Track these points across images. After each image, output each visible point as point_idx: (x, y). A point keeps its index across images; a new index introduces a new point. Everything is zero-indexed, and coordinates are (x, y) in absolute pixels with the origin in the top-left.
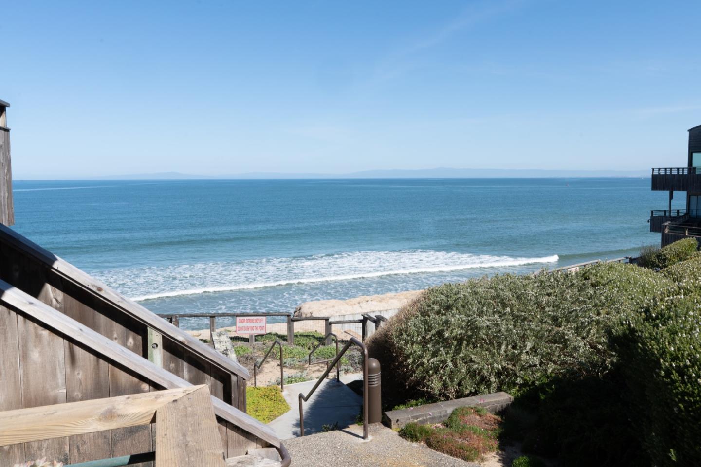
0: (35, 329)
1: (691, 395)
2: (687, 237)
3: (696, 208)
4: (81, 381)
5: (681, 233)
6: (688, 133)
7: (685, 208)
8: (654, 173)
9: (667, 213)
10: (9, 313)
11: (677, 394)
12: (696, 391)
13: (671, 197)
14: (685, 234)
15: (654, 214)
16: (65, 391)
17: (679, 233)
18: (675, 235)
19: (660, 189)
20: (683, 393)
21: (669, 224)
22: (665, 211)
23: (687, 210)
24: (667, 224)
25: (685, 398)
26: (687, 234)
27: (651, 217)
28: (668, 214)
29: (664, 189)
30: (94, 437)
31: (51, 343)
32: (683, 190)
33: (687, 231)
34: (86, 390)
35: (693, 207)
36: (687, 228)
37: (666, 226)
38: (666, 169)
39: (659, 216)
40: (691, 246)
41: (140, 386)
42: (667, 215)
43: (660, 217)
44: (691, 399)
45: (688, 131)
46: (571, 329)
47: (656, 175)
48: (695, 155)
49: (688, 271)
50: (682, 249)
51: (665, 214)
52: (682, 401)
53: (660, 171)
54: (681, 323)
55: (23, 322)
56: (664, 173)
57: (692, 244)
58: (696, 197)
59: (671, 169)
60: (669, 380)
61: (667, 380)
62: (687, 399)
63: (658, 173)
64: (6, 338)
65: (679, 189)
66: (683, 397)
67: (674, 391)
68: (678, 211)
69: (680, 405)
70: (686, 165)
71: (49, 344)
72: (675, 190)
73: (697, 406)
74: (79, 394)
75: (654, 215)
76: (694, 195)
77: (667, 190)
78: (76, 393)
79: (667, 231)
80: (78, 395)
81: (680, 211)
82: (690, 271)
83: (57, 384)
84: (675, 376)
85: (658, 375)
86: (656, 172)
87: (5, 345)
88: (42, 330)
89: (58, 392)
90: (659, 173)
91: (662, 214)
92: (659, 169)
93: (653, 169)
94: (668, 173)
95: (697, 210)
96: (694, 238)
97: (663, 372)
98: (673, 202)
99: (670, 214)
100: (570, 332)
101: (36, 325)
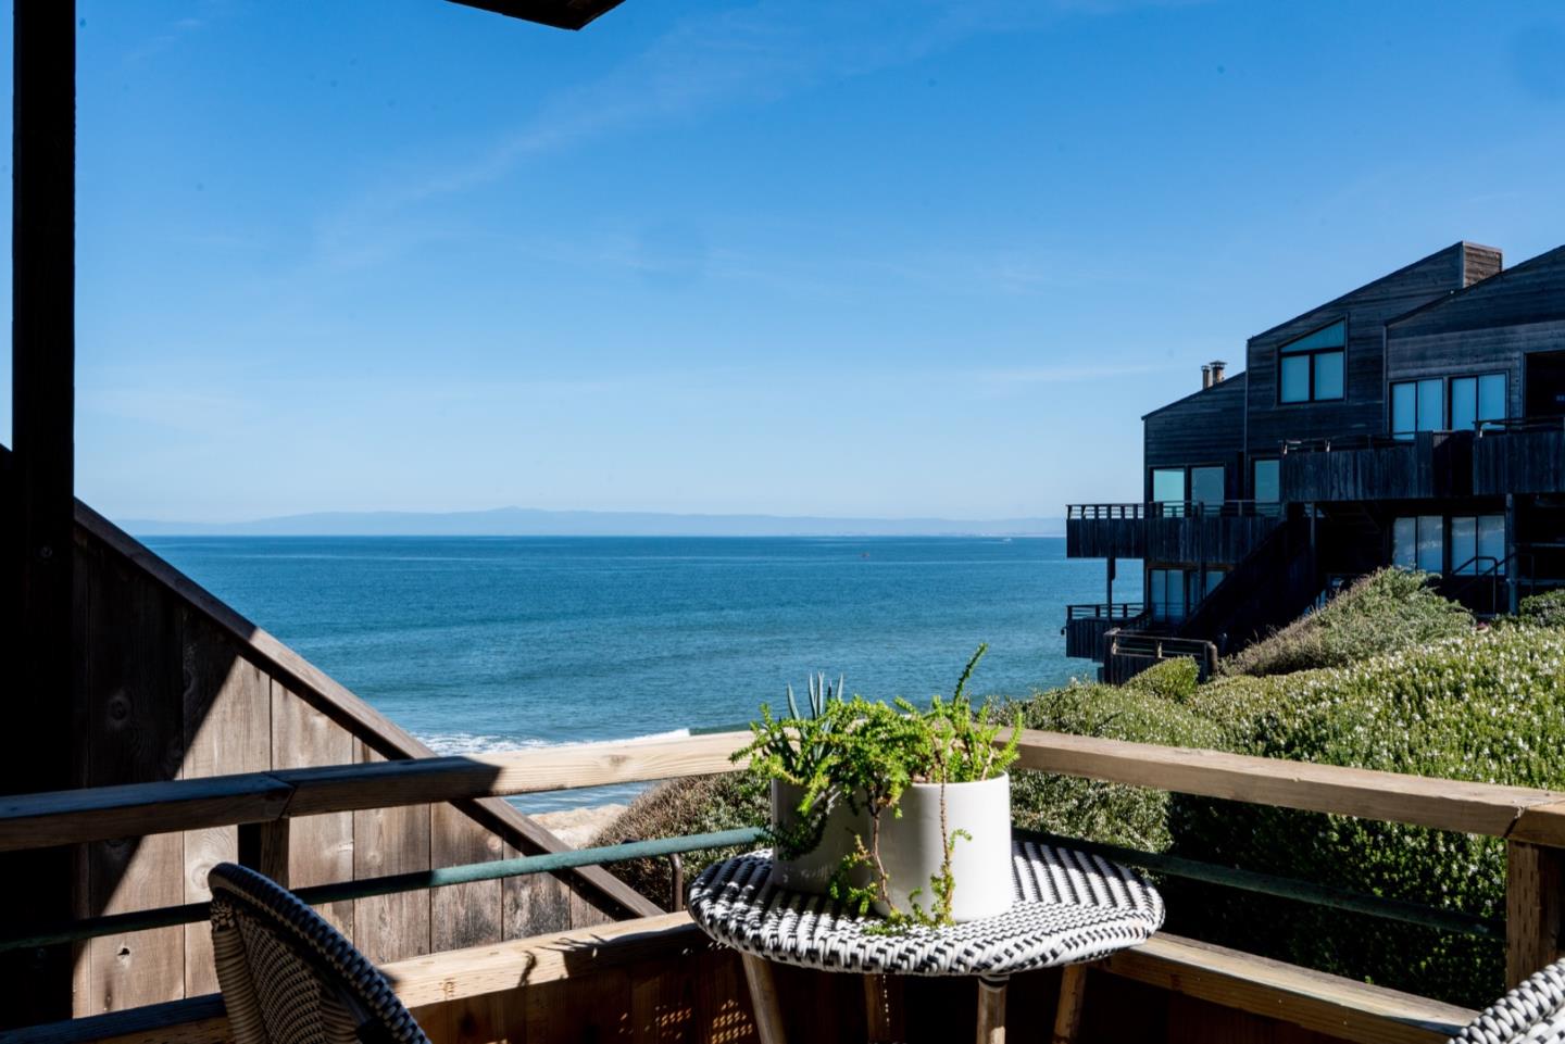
0: (304, 713)
1: (1394, 868)
2: (1160, 661)
3: (1163, 601)
4: (381, 826)
5: (1144, 653)
6: (1143, 422)
7: (1142, 601)
8: (1073, 517)
9: (1102, 611)
10: (258, 676)
11: (1366, 872)
12: (1403, 860)
13: (1111, 574)
14: (1157, 654)
15: (1074, 613)
16: (351, 847)
17: (1140, 653)
18: (1135, 658)
19: (1087, 555)
20: (1380, 867)
21: (1118, 633)
22: (1098, 608)
23: (1144, 604)
24: (1114, 632)
25: (1383, 875)
26: (1160, 656)
27: (1068, 622)
28: (1104, 614)
29: (1094, 555)
30: (400, 949)
31: (331, 744)
32: (1137, 556)
33: (1160, 649)
34: (389, 846)
35: (1159, 597)
36: (1160, 641)
37: (1113, 637)
38: (1097, 507)
39: (1084, 620)
40: (1187, 674)
41: (485, 841)
42: (1102, 615)
43: (1088, 620)
44: (1395, 876)
45: (1143, 418)
46: (1059, 815)
47: (1076, 521)
48: (1157, 474)
49: (1232, 708)
50: (1168, 683)
51: (1098, 613)
52: (1379, 882)
53: (1085, 512)
54: (1347, 745)
55: (281, 696)
56: (1093, 517)
57: (1188, 671)
58: (1164, 572)
59: (1109, 507)
60: (1348, 848)
61: (1343, 849)
62: (1387, 877)
63: (1080, 517)
64: (249, 730)
65: (1128, 555)
66: (1380, 875)
67: (1362, 866)
68: (1125, 606)
69: (1375, 890)
70: (1140, 499)
71: (327, 746)
72: (1118, 557)
73: (1407, 887)
74: (377, 854)
75: (1074, 618)
76: (1159, 568)
77: (1103, 556)
78: (372, 854)
79: (1115, 649)
80: (374, 857)
81: (1129, 607)
82: (1237, 708)
83: (339, 832)
84: (1361, 836)
85: (1324, 843)
86: (1076, 515)
87: (248, 745)
88: (317, 715)
89: (339, 849)
90: (1084, 517)
91: (1092, 613)
92: (1083, 507)
93: (1070, 508)
94: (1103, 515)
95: (1167, 603)
96: (1191, 657)
97: (1335, 835)
98: (1115, 583)
99: (1110, 613)
100: (1057, 821)
101: (305, 703)
